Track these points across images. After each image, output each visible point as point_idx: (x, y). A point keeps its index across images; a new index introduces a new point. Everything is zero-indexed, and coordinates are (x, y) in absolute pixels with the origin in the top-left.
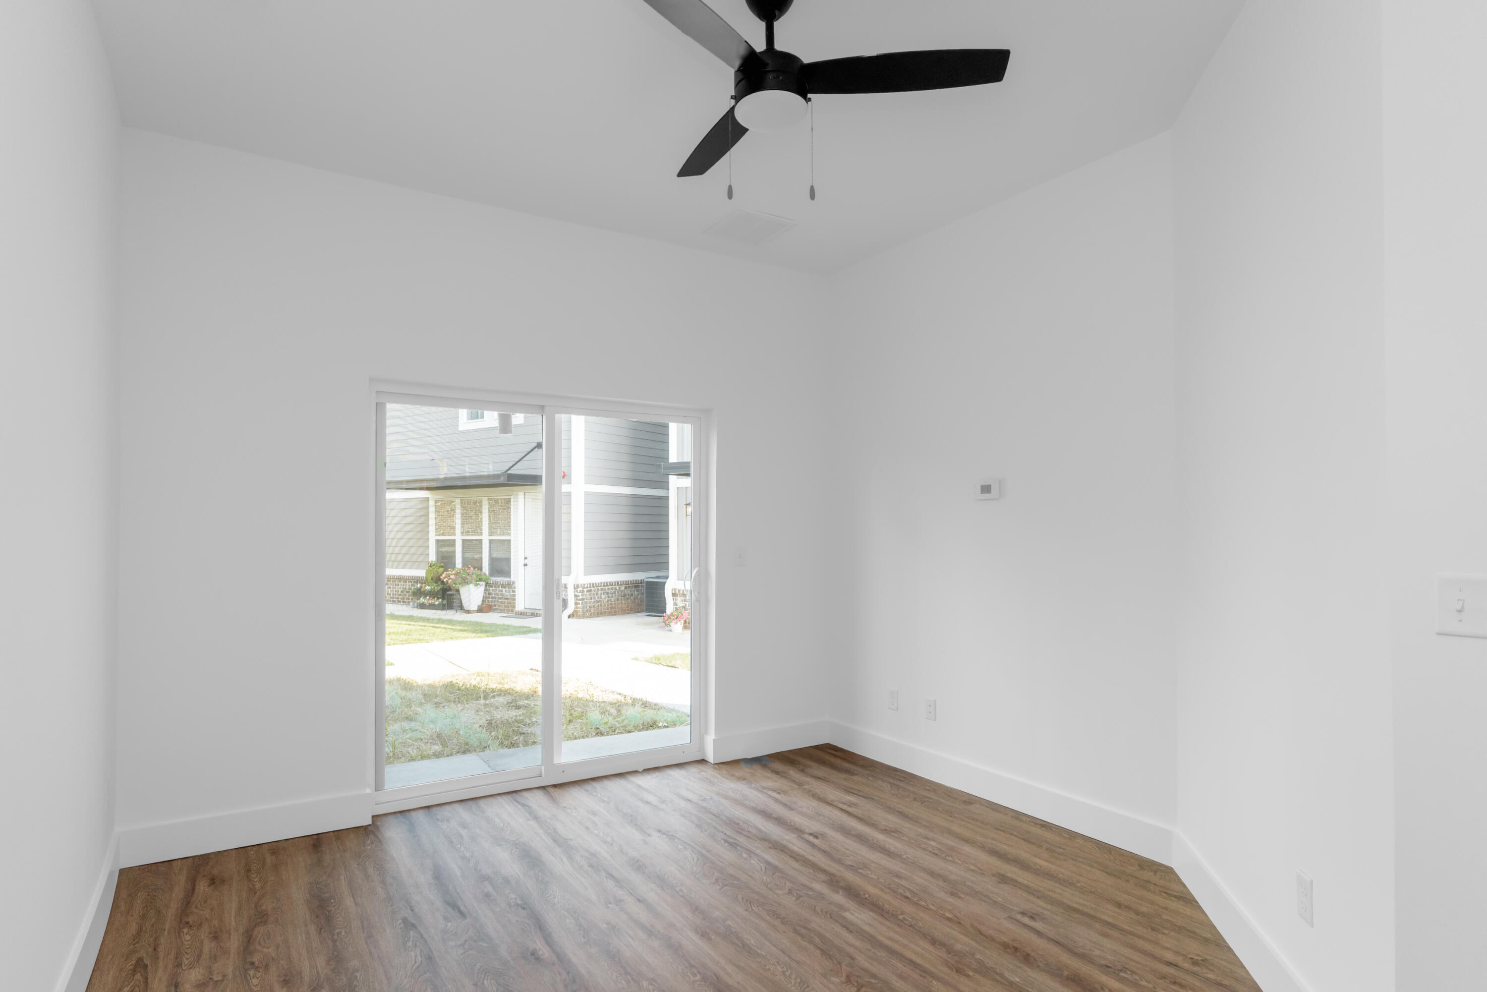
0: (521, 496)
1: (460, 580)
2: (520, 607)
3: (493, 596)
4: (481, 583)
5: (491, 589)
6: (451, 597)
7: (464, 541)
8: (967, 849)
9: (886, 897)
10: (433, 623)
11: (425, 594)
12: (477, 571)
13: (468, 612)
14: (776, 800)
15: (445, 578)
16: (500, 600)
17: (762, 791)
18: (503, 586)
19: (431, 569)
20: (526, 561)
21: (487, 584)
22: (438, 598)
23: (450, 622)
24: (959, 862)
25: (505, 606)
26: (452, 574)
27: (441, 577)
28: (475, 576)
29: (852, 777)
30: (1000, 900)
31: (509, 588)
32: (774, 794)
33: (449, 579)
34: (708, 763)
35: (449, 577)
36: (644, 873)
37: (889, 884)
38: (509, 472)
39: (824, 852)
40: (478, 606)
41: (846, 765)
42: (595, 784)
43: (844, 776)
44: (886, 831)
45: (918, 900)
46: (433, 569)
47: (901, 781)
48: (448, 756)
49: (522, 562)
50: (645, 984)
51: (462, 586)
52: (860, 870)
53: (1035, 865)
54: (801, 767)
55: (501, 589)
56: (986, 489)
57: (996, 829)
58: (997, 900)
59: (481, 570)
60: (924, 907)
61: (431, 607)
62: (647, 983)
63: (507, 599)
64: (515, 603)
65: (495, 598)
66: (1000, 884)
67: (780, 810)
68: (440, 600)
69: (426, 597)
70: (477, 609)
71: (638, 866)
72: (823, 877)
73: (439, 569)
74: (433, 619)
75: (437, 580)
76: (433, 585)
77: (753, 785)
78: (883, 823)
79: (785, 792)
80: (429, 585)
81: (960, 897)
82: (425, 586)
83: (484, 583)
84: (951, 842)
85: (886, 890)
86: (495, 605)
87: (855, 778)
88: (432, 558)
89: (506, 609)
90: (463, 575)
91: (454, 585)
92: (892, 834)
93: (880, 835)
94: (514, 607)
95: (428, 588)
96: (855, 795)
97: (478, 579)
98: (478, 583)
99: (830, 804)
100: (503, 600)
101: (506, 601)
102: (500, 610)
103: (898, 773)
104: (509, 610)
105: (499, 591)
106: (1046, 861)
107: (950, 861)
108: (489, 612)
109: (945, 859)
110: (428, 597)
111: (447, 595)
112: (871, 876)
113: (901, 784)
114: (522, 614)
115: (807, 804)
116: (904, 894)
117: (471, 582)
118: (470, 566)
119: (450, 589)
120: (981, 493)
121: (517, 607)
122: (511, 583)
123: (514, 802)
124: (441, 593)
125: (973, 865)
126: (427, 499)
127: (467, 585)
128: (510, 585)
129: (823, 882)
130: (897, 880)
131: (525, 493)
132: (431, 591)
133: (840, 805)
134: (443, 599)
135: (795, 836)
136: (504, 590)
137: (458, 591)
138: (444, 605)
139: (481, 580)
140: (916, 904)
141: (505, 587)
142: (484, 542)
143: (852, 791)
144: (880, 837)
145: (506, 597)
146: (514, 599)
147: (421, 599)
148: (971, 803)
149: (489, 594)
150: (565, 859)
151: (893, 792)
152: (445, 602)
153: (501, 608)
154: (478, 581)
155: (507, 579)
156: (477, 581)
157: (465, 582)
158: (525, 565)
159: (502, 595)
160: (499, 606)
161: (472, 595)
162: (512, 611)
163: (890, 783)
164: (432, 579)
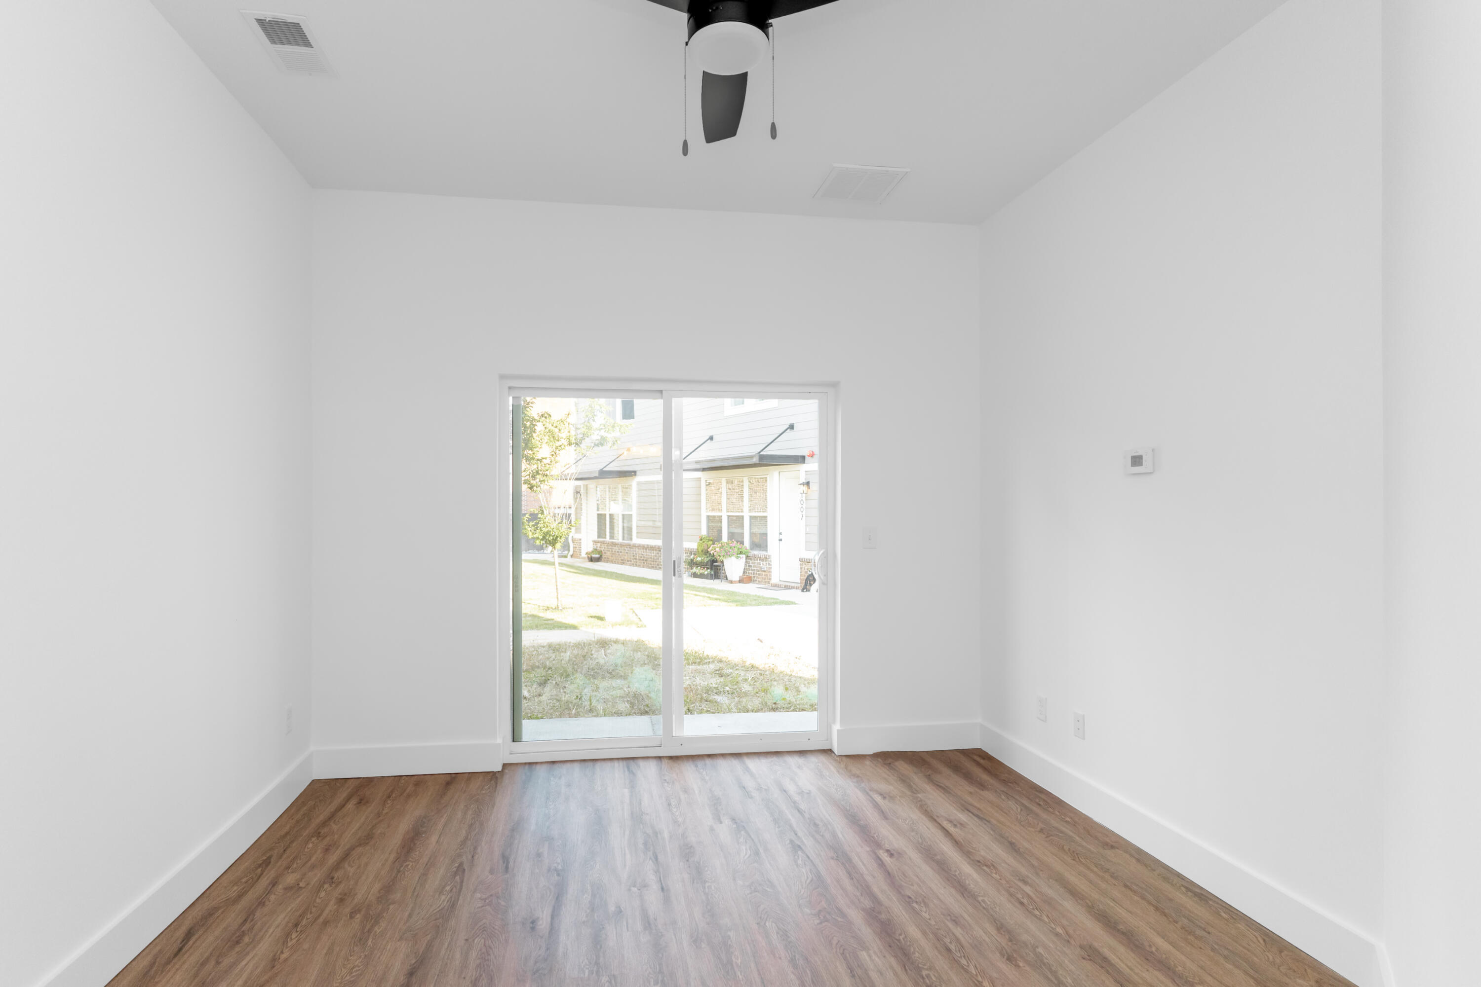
0: (776, 474)
1: (723, 553)
2: (775, 580)
3: (753, 568)
4: (741, 556)
5: (751, 561)
6: (719, 568)
7: (729, 516)
8: (1069, 905)
9: (923, 942)
10: (697, 591)
11: (697, 564)
12: (738, 545)
13: (731, 582)
14: (876, 806)
15: (712, 550)
16: (758, 572)
17: (867, 793)
18: (761, 559)
19: (701, 542)
20: (781, 537)
21: (747, 557)
22: (708, 568)
23: (711, 591)
24: (1046, 920)
25: (762, 578)
26: (717, 547)
27: (709, 550)
28: (736, 549)
29: (982, 792)
30: (1070, 981)
31: (766, 561)
32: (878, 799)
33: (715, 551)
34: (833, 755)
35: (715, 549)
36: (688, 861)
37: (937, 929)
38: (762, 453)
39: (888, 874)
40: (740, 577)
41: (984, 777)
42: (708, 762)
43: (972, 789)
44: (980, 864)
45: (961, 957)
46: (703, 542)
47: (1039, 805)
48: (626, 715)
49: (777, 537)
50: (604, 979)
51: (725, 558)
52: (915, 905)
53: (1150, 946)
54: (930, 772)
55: (759, 562)
56: (1137, 461)
57: (1126, 886)
58: (1064, 980)
59: (743, 544)
60: (963, 968)
61: (701, 576)
62: (607, 979)
63: (764, 571)
64: (770, 575)
65: (754, 570)
66: (1083, 960)
67: (872, 817)
68: (709, 570)
69: (697, 567)
70: (738, 580)
71: (687, 852)
72: (867, 903)
73: (708, 542)
74: (698, 587)
75: (706, 552)
76: (703, 557)
77: (863, 785)
78: (983, 853)
79: (892, 798)
80: (700, 557)
81: (1017, 966)
82: (697, 557)
83: (744, 556)
84: (1051, 890)
85: (931, 936)
86: (754, 577)
87: (986, 794)
88: (704, 532)
89: (763, 580)
90: (726, 549)
91: (718, 558)
92: (985, 868)
93: (968, 866)
94: (770, 579)
95: (699, 559)
96: (970, 814)
97: (739, 553)
98: (739, 555)
99: (933, 818)
100: (761, 573)
101: (763, 573)
102: (759, 581)
103: (1043, 796)
104: (766, 582)
105: (758, 563)
106: (1171, 943)
107: (1035, 916)
108: (749, 583)
109: (1030, 912)
110: (699, 568)
111: (715, 566)
112: (924, 914)
113: (1035, 808)
114: (777, 586)
115: (907, 813)
116: (949, 944)
117: (733, 555)
118: (733, 540)
119: (716, 561)
120: (1132, 466)
121: (772, 579)
122: (768, 557)
123: (626, 770)
124: (709, 564)
125: (1063, 927)
126: (699, 479)
127: (729, 558)
128: (766, 559)
129: (864, 910)
130: (950, 925)
131: (779, 472)
132: (701, 562)
133: (945, 824)
134: (711, 569)
135: (868, 849)
136: (761, 562)
137: (722, 562)
138: (711, 575)
139: (741, 553)
140: (955, 962)
141: (762, 561)
142: (745, 518)
143: (970, 808)
144: (966, 869)
145: (764, 570)
146: (770, 572)
147: (694, 569)
148: (1112, 847)
149: (750, 566)
150: (627, 833)
151: (1019, 816)
152: (713, 573)
153: (759, 580)
154: (740, 554)
155: (764, 553)
156: (738, 554)
157: (728, 555)
158: (781, 540)
159: (760, 567)
160: (758, 578)
161: (734, 567)
162: (769, 583)
163: (1023, 805)
164: (702, 551)
